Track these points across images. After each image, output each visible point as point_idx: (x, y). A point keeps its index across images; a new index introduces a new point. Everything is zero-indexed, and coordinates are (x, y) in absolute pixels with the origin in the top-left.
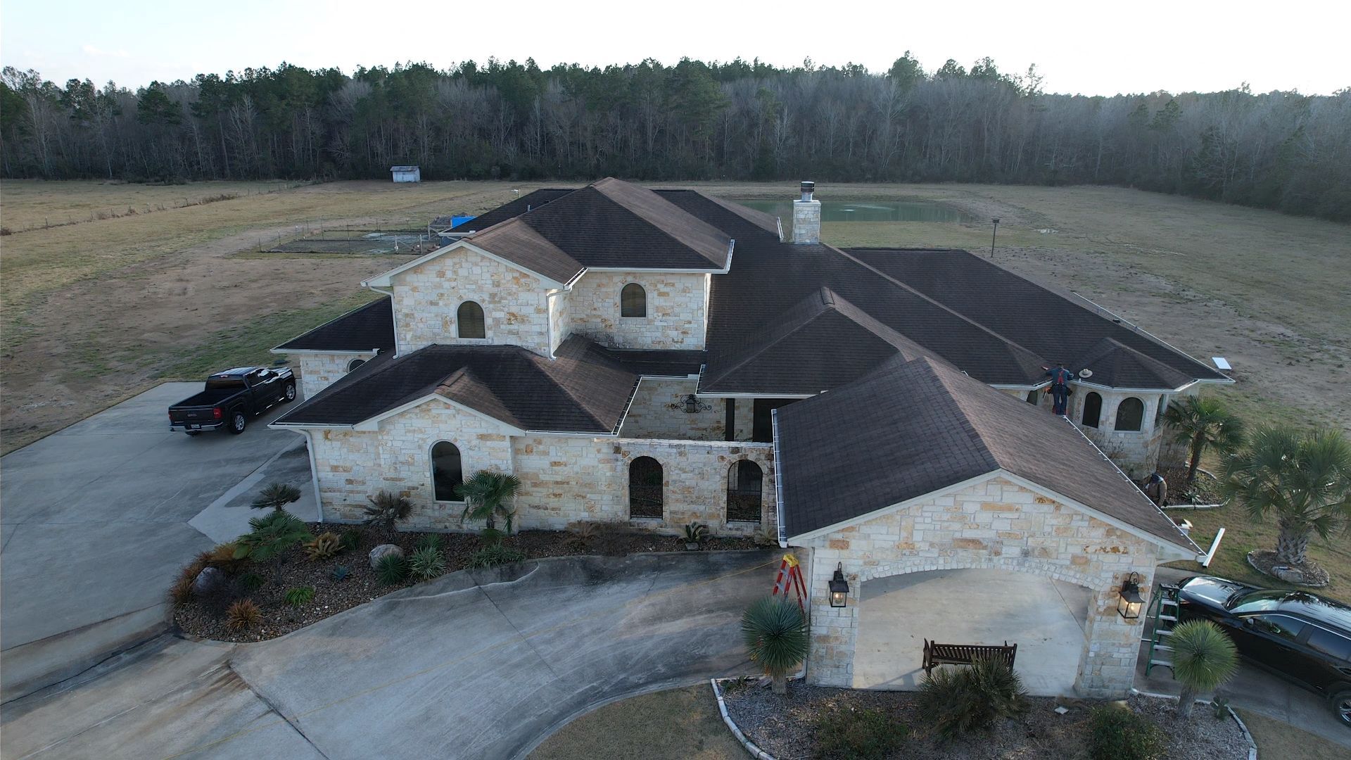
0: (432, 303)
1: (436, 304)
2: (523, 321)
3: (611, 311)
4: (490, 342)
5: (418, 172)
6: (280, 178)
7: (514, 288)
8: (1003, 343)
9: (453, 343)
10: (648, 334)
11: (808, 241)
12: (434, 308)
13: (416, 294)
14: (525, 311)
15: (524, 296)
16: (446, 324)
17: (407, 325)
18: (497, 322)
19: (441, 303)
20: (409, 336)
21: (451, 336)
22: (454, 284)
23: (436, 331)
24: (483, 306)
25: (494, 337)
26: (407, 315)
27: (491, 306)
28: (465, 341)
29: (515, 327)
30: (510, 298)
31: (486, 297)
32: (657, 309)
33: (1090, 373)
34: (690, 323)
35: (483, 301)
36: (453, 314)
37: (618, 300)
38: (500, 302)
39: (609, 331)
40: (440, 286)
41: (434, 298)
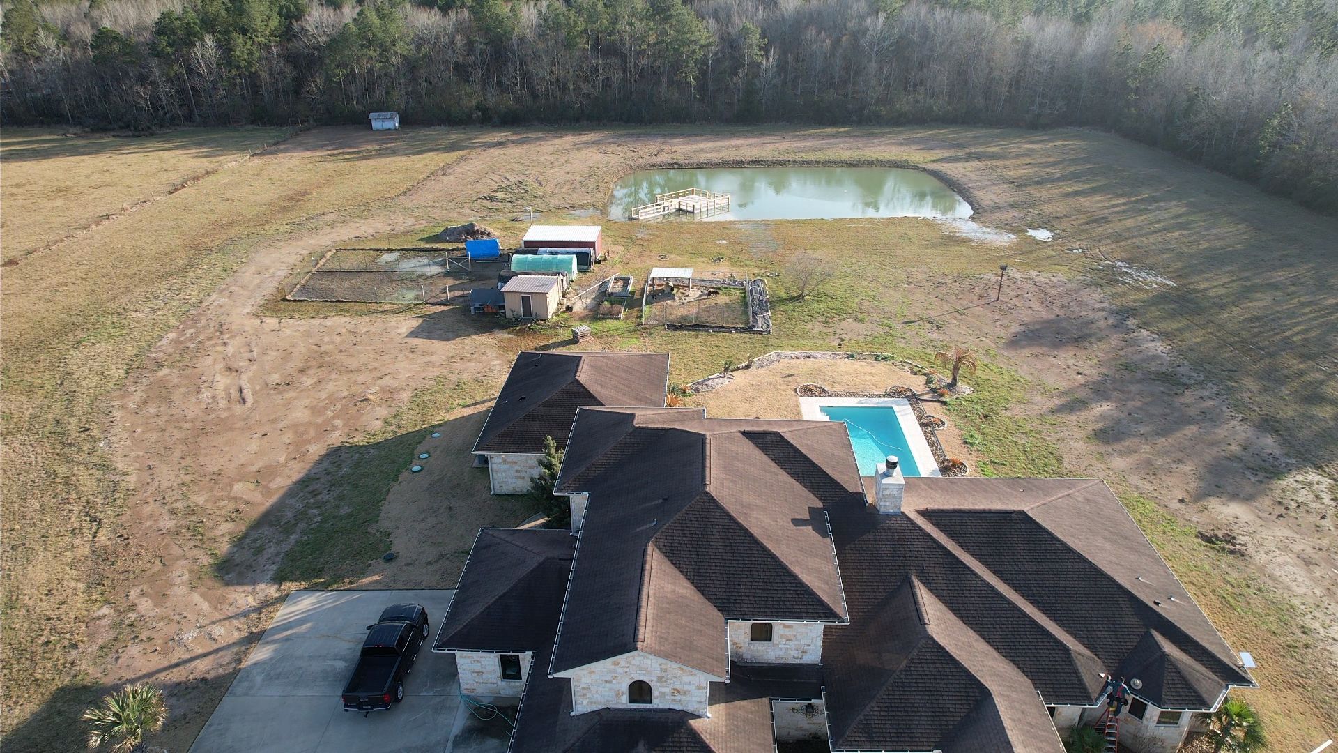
0: (606, 682)
1: (610, 682)
2: (685, 694)
3: (742, 637)
4: (656, 707)
5: (397, 119)
6: (253, 122)
7: (679, 673)
8: (1066, 650)
9: (624, 706)
10: (772, 653)
11: (891, 511)
12: (607, 685)
13: (593, 676)
14: (686, 688)
15: (686, 679)
16: (618, 695)
17: (584, 695)
18: (663, 694)
19: (614, 682)
20: (585, 702)
21: (623, 702)
22: (627, 670)
23: (608, 699)
24: (651, 684)
25: (657, 703)
26: (584, 689)
27: (658, 684)
28: (634, 706)
29: (678, 697)
30: (675, 680)
31: (655, 679)
32: (782, 636)
33: (1138, 683)
34: (809, 645)
35: (652, 681)
36: (624, 687)
37: (748, 630)
38: (665, 682)
39: (739, 650)
40: (615, 671)
41: (609, 678)
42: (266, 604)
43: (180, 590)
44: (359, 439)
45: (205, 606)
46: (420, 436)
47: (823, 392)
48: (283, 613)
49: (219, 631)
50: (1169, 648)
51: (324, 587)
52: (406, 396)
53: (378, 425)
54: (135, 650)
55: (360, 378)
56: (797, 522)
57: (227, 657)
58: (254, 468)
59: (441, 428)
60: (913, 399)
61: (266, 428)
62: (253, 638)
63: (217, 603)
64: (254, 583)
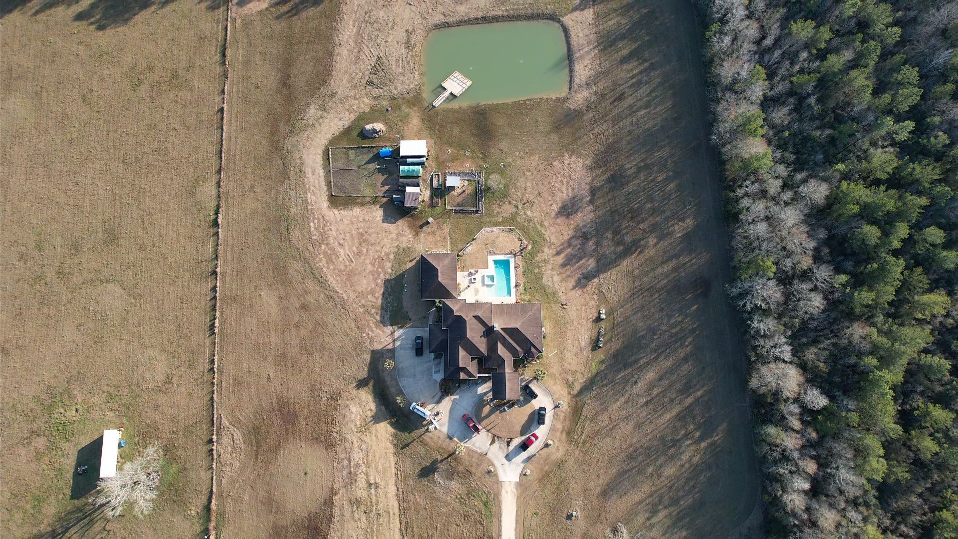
11: (496, 330)
42: (392, 333)
43: (375, 329)
44: (387, 277)
45: (381, 333)
46: (402, 275)
47: (494, 253)
48: (397, 334)
49: (387, 339)
50: (533, 350)
51: (401, 327)
52: (392, 257)
53: (390, 271)
54: (375, 343)
55: (378, 248)
56: (481, 337)
57: (391, 344)
58: (369, 289)
59: (406, 273)
60: (515, 255)
61: (364, 274)
62: (394, 341)
63: (383, 332)
64: (387, 326)
